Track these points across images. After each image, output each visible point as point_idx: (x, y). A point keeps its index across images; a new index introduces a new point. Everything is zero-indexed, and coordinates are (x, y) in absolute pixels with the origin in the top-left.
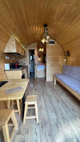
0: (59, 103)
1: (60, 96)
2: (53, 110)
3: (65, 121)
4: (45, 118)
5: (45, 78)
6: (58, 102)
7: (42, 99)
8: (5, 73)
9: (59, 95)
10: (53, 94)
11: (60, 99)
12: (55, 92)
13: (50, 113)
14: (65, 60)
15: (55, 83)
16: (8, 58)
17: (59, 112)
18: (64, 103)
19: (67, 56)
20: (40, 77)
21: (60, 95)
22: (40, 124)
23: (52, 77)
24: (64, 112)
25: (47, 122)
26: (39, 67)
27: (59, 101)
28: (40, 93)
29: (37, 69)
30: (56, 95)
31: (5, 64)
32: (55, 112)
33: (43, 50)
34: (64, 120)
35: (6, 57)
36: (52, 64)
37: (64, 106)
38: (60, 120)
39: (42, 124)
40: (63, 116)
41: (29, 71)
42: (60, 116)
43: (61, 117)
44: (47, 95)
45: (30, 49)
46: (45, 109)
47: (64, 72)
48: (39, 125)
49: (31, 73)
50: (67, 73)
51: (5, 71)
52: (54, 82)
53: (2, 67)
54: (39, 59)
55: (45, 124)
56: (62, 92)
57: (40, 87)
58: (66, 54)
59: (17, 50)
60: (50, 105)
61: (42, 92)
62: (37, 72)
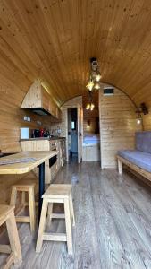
0: (130, 215)
1: (131, 198)
2: (113, 228)
3: (146, 261)
4: (91, 246)
5: (99, 162)
6: (127, 212)
7: (88, 201)
8: (20, 145)
9: (129, 196)
10: (115, 192)
11: (131, 204)
12: (120, 188)
13: (104, 235)
14: (139, 122)
15: (121, 172)
16: (29, 119)
17: (128, 236)
18: (142, 214)
19: (142, 114)
20: (88, 160)
21: (133, 197)
22: (77, 261)
23: (114, 158)
24: (143, 236)
25: (94, 257)
26: (86, 139)
27: (129, 210)
28: (85, 189)
29: (84, 145)
30: (122, 196)
31: (21, 129)
32: (119, 234)
33: (93, 106)
34: (143, 260)
35: (25, 118)
36: (112, 132)
37: (143, 220)
38: (131, 258)
39: (81, 262)
40: (139, 247)
41: (68, 148)
42: (131, 246)
43: (134, 248)
44: (100, 195)
45: (70, 107)
46: (94, 223)
47: (138, 146)
48: (72, 261)
49: (71, 153)
50: (146, 147)
51: (20, 140)
52: (117, 169)
53: (16, 133)
54: (88, 127)
55: (89, 262)
56: (136, 190)
57: (88, 178)
58: (140, 109)
59: (43, 104)
60: (107, 215)
61: (89, 187)
62: (84, 150)
